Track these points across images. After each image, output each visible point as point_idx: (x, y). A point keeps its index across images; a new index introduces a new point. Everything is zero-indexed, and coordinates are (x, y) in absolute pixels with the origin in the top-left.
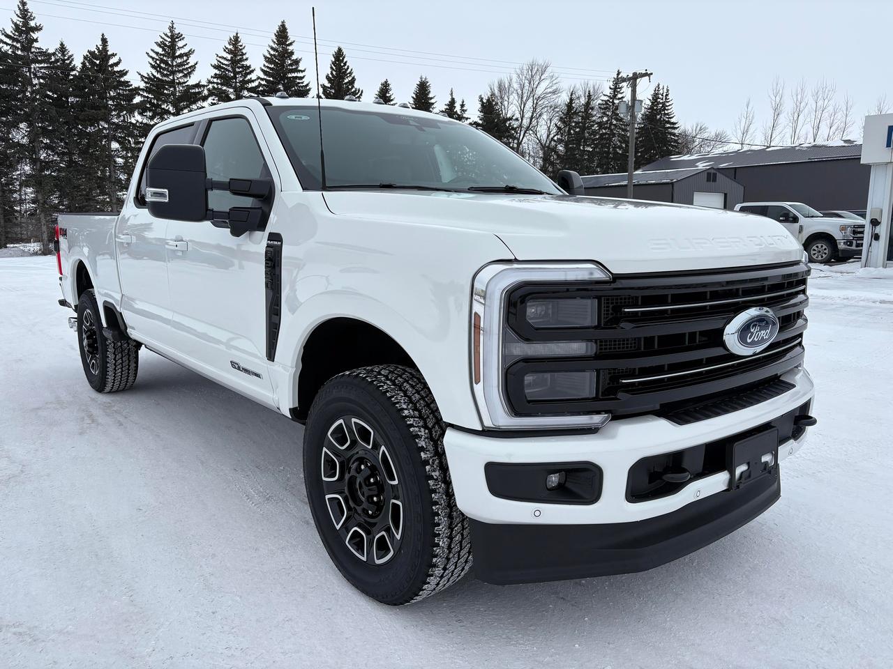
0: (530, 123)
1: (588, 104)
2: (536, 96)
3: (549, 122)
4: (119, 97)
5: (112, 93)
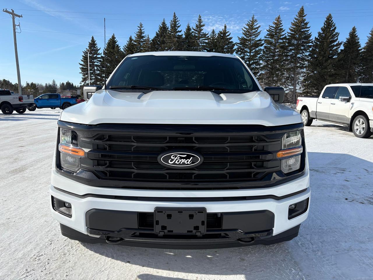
4: (228, 48)
5: (226, 47)
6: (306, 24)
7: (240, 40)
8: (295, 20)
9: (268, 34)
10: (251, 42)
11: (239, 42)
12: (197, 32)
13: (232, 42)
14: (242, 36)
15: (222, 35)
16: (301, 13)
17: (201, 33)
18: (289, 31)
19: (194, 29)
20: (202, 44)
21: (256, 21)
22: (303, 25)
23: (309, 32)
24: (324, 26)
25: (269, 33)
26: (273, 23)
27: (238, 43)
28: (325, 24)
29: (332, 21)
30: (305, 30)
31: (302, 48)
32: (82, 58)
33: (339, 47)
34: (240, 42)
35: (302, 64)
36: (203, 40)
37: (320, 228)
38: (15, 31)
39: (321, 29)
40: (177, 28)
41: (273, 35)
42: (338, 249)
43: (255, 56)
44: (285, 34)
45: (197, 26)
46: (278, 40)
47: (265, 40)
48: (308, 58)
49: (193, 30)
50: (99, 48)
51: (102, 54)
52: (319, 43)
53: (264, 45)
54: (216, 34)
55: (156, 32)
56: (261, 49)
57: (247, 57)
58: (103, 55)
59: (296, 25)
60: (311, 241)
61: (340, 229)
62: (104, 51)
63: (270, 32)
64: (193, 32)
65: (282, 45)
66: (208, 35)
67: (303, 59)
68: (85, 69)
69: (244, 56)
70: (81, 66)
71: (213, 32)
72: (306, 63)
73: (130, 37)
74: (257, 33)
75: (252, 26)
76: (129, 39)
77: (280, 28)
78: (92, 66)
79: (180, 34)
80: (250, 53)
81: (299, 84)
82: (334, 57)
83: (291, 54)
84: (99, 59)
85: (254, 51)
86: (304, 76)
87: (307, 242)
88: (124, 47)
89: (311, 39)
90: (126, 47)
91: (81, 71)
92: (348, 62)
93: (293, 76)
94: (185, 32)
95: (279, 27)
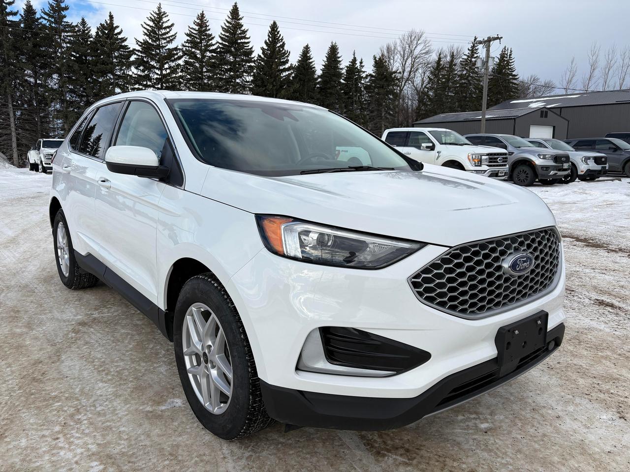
0: (409, 75)
1: (452, 61)
2: (414, 56)
3: (423, 75)
4: (120, 56)
5: (116, 54)
6: (244, 32)
7: (139, 45)
9: (188, 40)
10: (160, 51)
13: (125, 47)
14: (142, 38)
17: (63, 23)
22: (240, 34)
23: (250, 46)
26: (194, 23)
27: (138, 51)
28: (269, 36)
30: (244, 42)
34: (141, 49)
39: (265, 42)
40: (5, 6)
41: (197, 43)
45: (52, 8)
47: (185, 51)
49: (40, 14)
52: (263, 64)
56: (179, 65)
57: (156, 76)
63: (190, 37)
65: (211, 61)
69: (149, 75)
74: (169, 35)
75: (159, 22)
80: (161, 69)
85: (166, 66)
89: (252, 56)
94: (24, 16)
95: (205, 31)
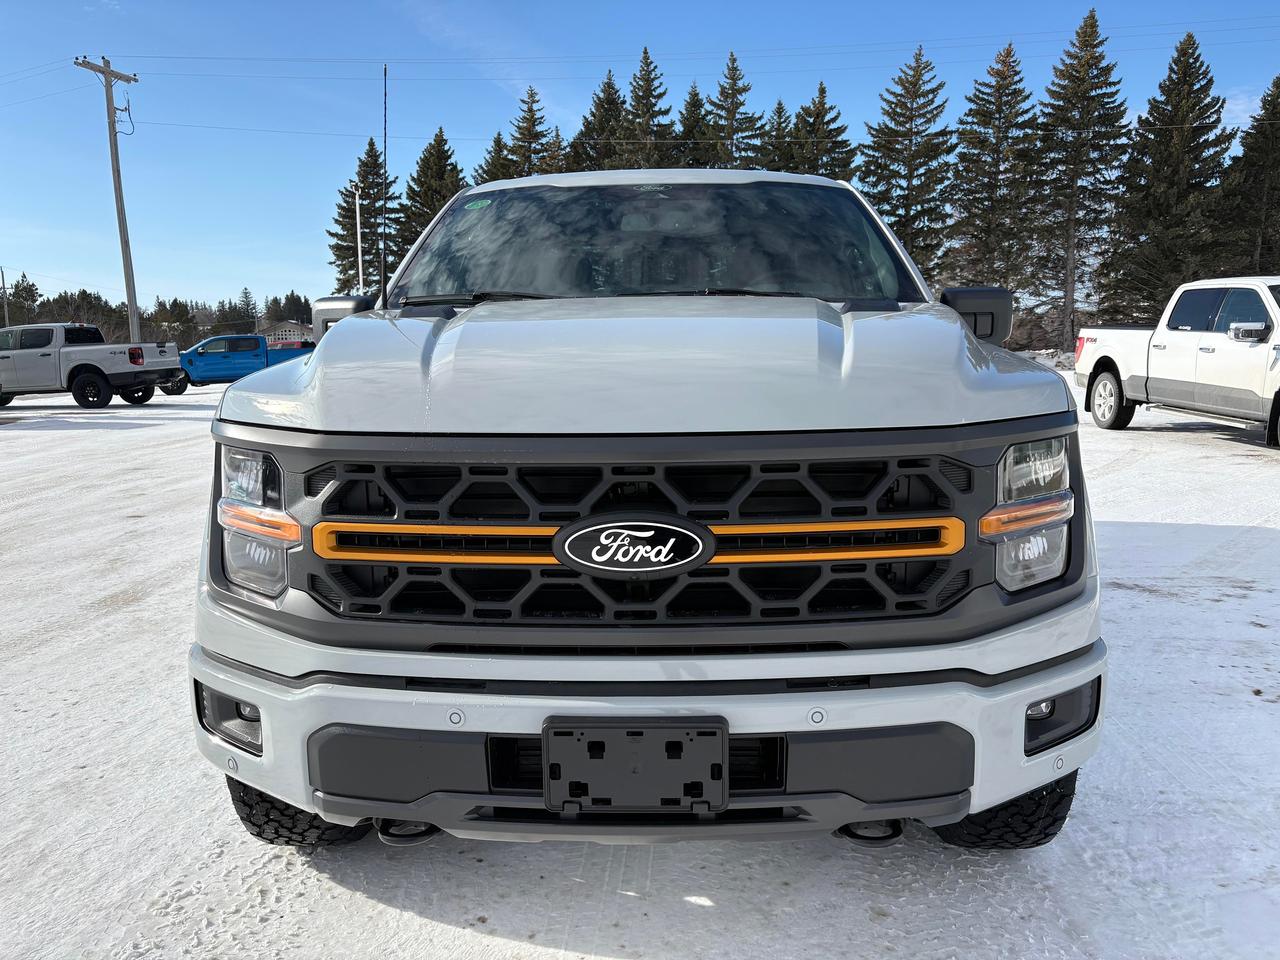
4: (833, 163)
5: (825, 159)
6: (1108, 70)
7: (872, 135)
8: (1065, 58)
9: (971, 110)
10: (911, 141)
11: (869, 140)
12: (723, 113)
13: (845, 143)
14: (879, 119)
15: (811, 120)
16: (1089, 34)
17: (738, 116)
18: (1048, 99)
19: (712, 103)
20: (743, 154)
21: (928, 66)
22: (1096, 77)
23: (1119, 99)
24: (1170, 76)
25: (973, 106)
26: (989, 72)
27: (865, 147)
28: (1171, 69)
29: (1197, 59)
30: (1105, 94)
31: (1094, 155)
32: (335, 213)
33: (1227, 149)
34: (874, 142)
35: (1095, 211)
36: (743, 138)
37: (1161, 798)
38: (114, 128)
39: (1160, 86)
40: (653, 101)
41: (991, 114)
42: (1228, 875)
43: (926, 187)
44: (1033, 107)
45: (723, 91)
46: (1008, 128)
47: (962, 134)
48: (1114, 188)
49: (708, 107)
50: (391, 179)
51: (404, 196)
52: (1152, 137)
53: (959, 150)
54: (788, 117)
55: (585, 117)
56: (946, 164)
57: (899, 192)
58: (405, 201)
59: (1071, 78)
60: (1131, 847)
61: (1233, 802)
62: (409, 186)
63: (977, 104)
64: (710, 113)
65: (1021, 146)
66: (763, 122)
67: (1097, 194)
68: (348, 248)
69: (888, 191)
70: (334, 241)
71: (780, 110)
72: (1108, 205)
73: (496, 136)
74: (932, 107)
75: (915, 84)
76: (493, 144)
77: (1014, 87)
78: (370, 238)
79: (664, 120)
80: (909, 177)
81: (1083, 282)
82: (1208, 185)
83: (1054, 176)
84: (393, 216)
85: (922, 170)
86: (1101, 254)
87: (1116, 851)
88: (477, 171)
89: (1124, 122)
90: (485, 172)
91: (333, 258)
92: (1261, 199)
93: (1062, 253)
94: (684, 112)
95: (1011, 84)
